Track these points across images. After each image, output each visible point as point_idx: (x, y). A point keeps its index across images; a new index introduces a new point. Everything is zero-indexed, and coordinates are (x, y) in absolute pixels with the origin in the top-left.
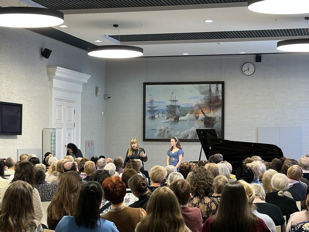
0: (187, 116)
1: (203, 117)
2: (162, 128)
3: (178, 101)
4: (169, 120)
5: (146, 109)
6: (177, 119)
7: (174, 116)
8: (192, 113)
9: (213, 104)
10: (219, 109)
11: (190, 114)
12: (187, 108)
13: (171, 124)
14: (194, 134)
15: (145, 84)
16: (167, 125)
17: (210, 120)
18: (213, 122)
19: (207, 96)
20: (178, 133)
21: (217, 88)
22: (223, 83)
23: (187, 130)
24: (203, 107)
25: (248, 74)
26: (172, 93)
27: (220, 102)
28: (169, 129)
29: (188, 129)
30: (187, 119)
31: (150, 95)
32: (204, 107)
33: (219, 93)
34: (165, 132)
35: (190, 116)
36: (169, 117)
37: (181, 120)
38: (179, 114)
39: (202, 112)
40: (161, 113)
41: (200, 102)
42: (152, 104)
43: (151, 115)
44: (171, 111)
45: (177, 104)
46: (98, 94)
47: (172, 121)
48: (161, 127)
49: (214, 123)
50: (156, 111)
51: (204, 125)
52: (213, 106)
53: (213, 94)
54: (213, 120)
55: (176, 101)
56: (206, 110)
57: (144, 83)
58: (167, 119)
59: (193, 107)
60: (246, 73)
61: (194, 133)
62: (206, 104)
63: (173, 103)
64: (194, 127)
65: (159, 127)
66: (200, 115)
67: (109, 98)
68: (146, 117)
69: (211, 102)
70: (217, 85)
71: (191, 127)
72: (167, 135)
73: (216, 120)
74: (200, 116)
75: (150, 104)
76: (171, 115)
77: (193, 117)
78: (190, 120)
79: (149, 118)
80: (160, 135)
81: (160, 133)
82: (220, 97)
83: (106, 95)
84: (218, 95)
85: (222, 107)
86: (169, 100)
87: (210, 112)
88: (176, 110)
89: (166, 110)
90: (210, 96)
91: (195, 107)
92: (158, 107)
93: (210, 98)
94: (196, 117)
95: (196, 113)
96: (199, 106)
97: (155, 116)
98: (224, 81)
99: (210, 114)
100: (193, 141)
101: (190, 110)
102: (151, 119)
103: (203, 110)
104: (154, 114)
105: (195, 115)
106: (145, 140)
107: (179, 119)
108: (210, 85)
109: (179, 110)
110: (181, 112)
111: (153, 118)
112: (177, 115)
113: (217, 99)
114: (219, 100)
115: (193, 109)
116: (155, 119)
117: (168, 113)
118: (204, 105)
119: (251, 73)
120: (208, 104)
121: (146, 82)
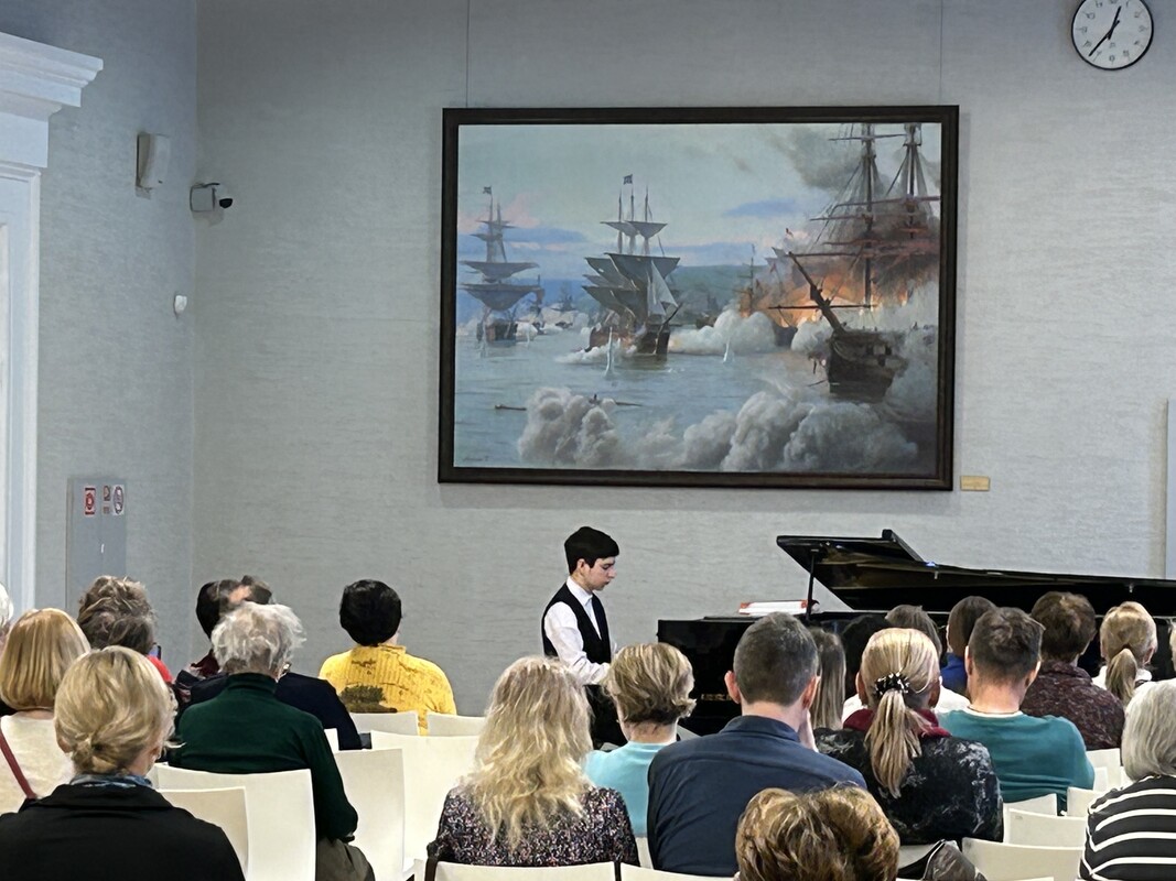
0: (718, 323)
1: (819, 335)
2: (561, 401)
3: (660, 226)
5: (459, 279)
6: (654, 346)
7: (636, 326)
8: (750, 307)
9: (883, 249)
10: (924, 283)
11: (741, 310)
12: (721, 272)
14: (761, 441)
15: (454, 119)
16: (594, 381)
17: (862, 351)
18: (882, 363)
19: (847, 199)
20: (660, 431)
21: (912, 148)
22: (948, 117)
24: (824, 266)
25: (1112, 58)
26: (628, 179)
27: (930, 238)
28: (608, 408)
29: (725, 408)
30: (719, 346)
31: (488, 190)
32: (826, 270)
33: (922, 182)
34: (580, 429)
35: (736, 324)
36: (605, 331)
37: (682, 353)
38: (670, 310)
39: (814, 303)
40: (555, 306)
41: (805, 235)
42: (496, 243)
43: (493, 317)
44: (618, 293)
45: (658, 246)
46: (151, 181)
47: (624, 358)
49: (892, 372)
50: (520, 292)
51: (831, 380)
52: (885, 261)
53: (887, 187)
54: (882, 351)
55: (648, 229)
56: (844, 290)
57: (444, 109)
58: (593, 343)
59: (761, 268)
61: (761, 430)
62: (840, 249)
63: (632, 243)
65: (538, 395)
66: (804, 320)
67: (226, 203)
68: (459, 332)
69: (876, 237)
72: (590, 445)
73: (904, 354)
74: (799, 326)
75: (483, 244)
76: (617, 320)
77: (756, 330)
78: (737, 352)
79: (479, 336)
80: (545, 442)
81: (544, 429)
82: (932, 203)
83: (206, 186)
84: (916, 194)
85: (945, 269)
86: (608, 224)
87: (864, 302)
88: (652, 289)
89: (585, 288)
90: (869, 197)
91: (774, 268)
92: (537, 266)
93: (869, 210)
94: (775, 332)
95: (779, 307)
96: (798, 259)
97: (517, 326)
98: (957, 107)
99: (866, 312)
100: (760, 481)
101: (739, 288)
102: (488, 340)
103: (821, 290)
104: (511, 310)
105: (769, 316)
106: (450, 473)
107: (671, 344)
108: (866, 126)
109: (667, 284)
110: (683, 297)
111: (506, 335)
112: (660, 316)
113: (912, 217)
114: (926, 228)
115: (760, 280)
116: (514, 344)
117: (598, 304)
118: (826, 258)
119: (1126, 53)
120: (857, 249)
121: (460, 104)
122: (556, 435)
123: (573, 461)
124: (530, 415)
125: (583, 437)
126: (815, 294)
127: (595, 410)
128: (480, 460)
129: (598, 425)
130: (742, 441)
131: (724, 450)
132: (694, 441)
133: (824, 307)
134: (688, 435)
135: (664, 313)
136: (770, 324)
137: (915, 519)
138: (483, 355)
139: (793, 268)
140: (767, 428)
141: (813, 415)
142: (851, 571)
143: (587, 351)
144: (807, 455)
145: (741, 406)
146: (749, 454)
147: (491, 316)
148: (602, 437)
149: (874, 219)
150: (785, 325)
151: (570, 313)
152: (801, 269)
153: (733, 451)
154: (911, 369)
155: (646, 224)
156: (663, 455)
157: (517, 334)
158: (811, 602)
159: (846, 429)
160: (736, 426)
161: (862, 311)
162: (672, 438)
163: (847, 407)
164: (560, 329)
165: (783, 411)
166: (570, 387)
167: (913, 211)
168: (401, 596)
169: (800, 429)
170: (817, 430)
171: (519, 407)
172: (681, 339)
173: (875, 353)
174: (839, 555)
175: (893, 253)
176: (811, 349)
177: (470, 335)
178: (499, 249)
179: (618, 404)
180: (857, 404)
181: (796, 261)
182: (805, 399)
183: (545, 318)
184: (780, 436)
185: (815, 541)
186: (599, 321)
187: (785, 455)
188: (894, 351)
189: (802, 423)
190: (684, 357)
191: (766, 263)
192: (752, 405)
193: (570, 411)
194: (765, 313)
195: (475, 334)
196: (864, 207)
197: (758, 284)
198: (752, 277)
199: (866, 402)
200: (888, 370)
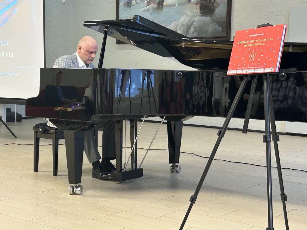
4: (150, 6)
6: (161, 5)
13: (152, 13)
18: (213, 4)
23: (175, 21)
36: (150, 2)
51: (200, 11)
64: (185, 16)
71: (181, 17)
79: (124, 5)
97: (132, 2)
102: (126, 6)
106: (118, 41)
111: (130, 4)
159: (204, 25)
163: (204, 18)
170: (197, 25)
173: (212, 2)
180: (207, 17)
188: (216, 1)
189: (194, 23)
192: (182, 19)
199: (209, 16)
200: (215, 6)
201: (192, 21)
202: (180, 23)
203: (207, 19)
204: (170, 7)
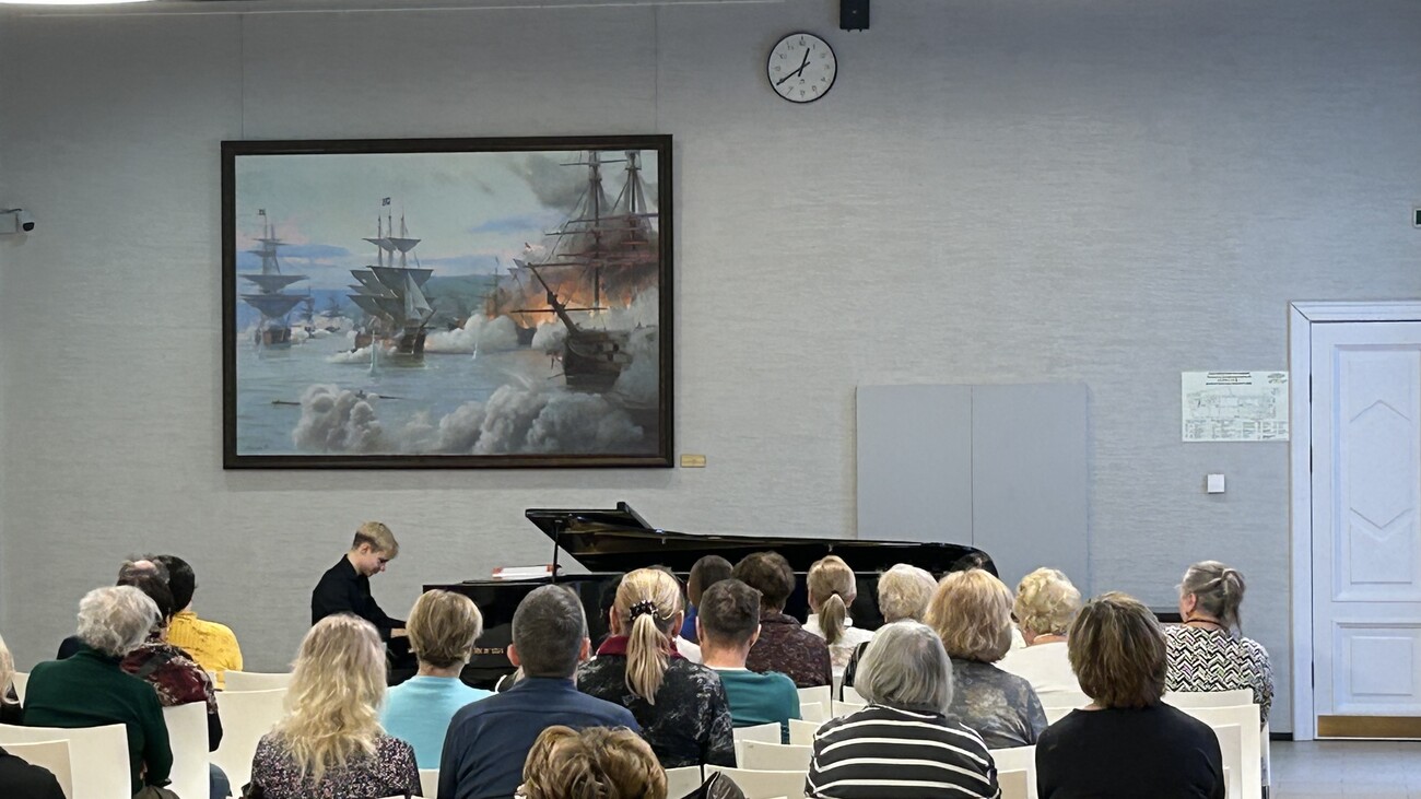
0: (470, 322)
1: (555, 334)
3: (415, 242)
4: (369, 349)
5: (238, 291)
6: (412, 346)
7: (395, 328)
8: (495, 311)
9: (609, 260)
10: (646, 288)
11: (488, 314)
12: (466, 280)
14: (506, 427)
15: (231, 150)
16: (360, 378)
17: (594, 347)
18: (611, 358)
19: (579, 216)
20: (419, 421)
21: (633, 172)
22: (663, 146)
24: (559, 274)
25: (803, 93)
26: (386, 201)
27: (650, 249)
28: (372, 401)
30: (469, 346)
31: (262, 212)
32: (561, 278)
33: (642, 200)
35: (483, 325)
38: (425, 315)
39: (550, 307)
40: (324, 313)
41: (541, 248)
42: (270, 259)
43: (270, 323)
44: (379, 300)
45: (413, 259)
47: (386, 357)
48: (323, 390)
49: (619, 365)
50: (293, 301)
51: (566, 374)
52: (611, 269)
53: (612, 205)
54: (611, 347)
55: (404, 245)
56: (575, 295)
57: (224, 144)
58: (358, 345)
59: (504, 277)
60: (791, 88)
61: (506, 418)
62: (572, 259)
63: (391, 257)
64: (508, 387)
65: (311, 390)
66: (542, 322)
67: (29, 227)
68: (240, 337)
69: (604, 249)
70: (632, 157)
71: (492, 391)
73: (630, 350)
74: (538, 327)
75: (259, 260)
76: (379, 324)
77: (501, 332)
78: (485, 351)
79: (258, 340)
80: (318, 432)
81: (317, 422)
82: (650, 219)
83: (9, 212)
84: (637, 211)
85: (663, 276)
86: (370, 240)
87: (594, 305)
88: (409, 297)
89: (351, 297)
90: (597, 216)
91: (516, 276)
92: (308, 278)
93: (597, 224)
94: (518, 333)
95: (521, 311)
96: (536, 269)
97: (290, 331)
98: (671, 136)
99: (597, 315)
100: (506, 462)
101: (485, 295)
102: (266, 344)
103: (556, 296)
104: (285, 317)
105: (511, 318)
106: (233, 461)
107: (426, 344)
108: (592, 153)
109: (423, 294)
110: (436, 302)
111: (282, 339)
112: (416, 321)
113: (633, 232)
114: (647, 241)
115: (503, 288)
116: (289, 346)
117: (362, 310)
118: (562, 268)
119: (814, 88)
120: (586, 260)
121: (235, 137)
122: (327, 426)
123: (342, 448)
124: (303, 409)
125: (350, 426)
126: (552, 299)
127: (361, 403)
128: (260, 449)
129: (364, 416)
130: (491, 427)
131: (476, 435)
132: (449, 429)
133: (560, 310)
134: (443, 423)
135: (419, 317)
136: (513, 327)
137: (643, 493)
138: (261, 357)
139: (532, 277)
140: (513, 417)
141: (553, 405)
142: (589, 539)
143: (354, 351)
144: (547, 440)
145: (488, 398)
146: (497, 439)
147: (267, 322)
148: (368, 427)
149: (602, 233)
150: (526, 327)
151: (338, 319)
152: (539, 277)
153: (482, 437)
154: (634, 362)
155: (402, 240)
156: (423, 441)
157: (292, 337)
158: (556, 566)
160: (485, 415)
161: (592, 313)
162: (430, 427)
164: (328, 332)
165: (526, 402)
166: (337, 383)
167: (634, 226)
168: (195, 570)
169: (541, 416)
171: (295, 401)
172: (436, 340)
173: (605, 350)
174: (579, 525)
175: (616, 263)
176: (550, 348)
177: (250, 340)
178: (274, 264)
179: (381, 397)
180: (590, 393)
181: (535, 271)
182: (546, 390)
183: (315, 323)
184: (523, 423)
185: (559, 513)
186: (363, 325)
187: (529, 439)
188: (621, 349)
189: (542, 412)
190: (437, 356)
191: (508, 273)
193: (340, 404)
194: (508, 316)
195: (253, 338)
196: (594, 223)
197: (502, 291)
198: (496, 285)
199: (598, 392)
200: (615, 364)
201: (534, 403)
202: (489, 409)
203: (590, 400)
204: (451, 356)
